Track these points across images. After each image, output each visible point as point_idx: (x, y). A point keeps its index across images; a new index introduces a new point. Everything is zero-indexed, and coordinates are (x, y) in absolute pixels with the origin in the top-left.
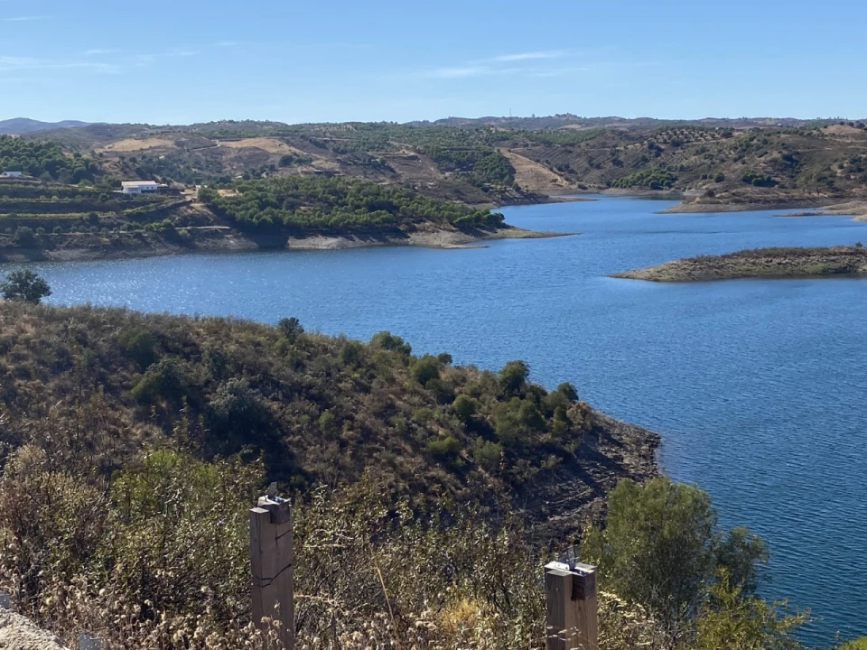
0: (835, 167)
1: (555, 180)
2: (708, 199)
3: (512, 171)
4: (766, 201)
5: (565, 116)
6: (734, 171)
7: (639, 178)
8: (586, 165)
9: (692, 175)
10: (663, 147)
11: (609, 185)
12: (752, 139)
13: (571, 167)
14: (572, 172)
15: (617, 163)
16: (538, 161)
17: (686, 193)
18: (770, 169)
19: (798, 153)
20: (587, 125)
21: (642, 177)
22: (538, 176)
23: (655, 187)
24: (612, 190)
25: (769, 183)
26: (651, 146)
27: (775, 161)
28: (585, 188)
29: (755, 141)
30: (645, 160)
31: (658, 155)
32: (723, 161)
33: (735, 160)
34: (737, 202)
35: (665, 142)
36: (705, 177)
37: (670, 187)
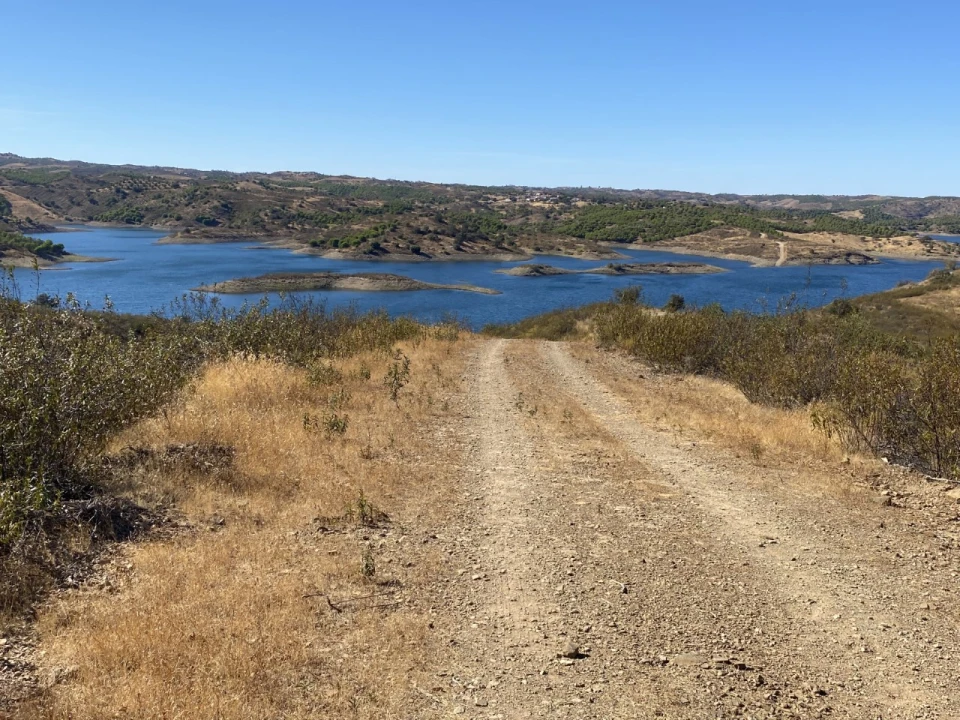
0: (262, 214)
1: (47, 214)
2: (186, 234)
3: (9, 205)
4: (225, 237)
5: (7, 155)
6: (188, 213)
7: (116, 215)
8: (68, 202)
9: (158, 214)
10: (127, 191)
11: (91, 219)
12: (196, 191)
13: (57, 203)
14: (57, 207)
15: (93, 202)
16: (28, 198)
17: (154, 227)
18: (213, 213)
19: (231, 203)
20: (31, 164)
21: (117, 214)
22: (31, 210)
23: (129, 221)
24: (92, 223)
25: (213, 223)
26: (118, 191)
27: (215, 208)
28: (71, 220)
29: (198, 193)
30: (115, 201)
31: (124, 198)
32: (177, 205)
33: (187, 205)
34: (207, 237)
35: (128, 188)
36: (166, 216)
37: (140, 222)
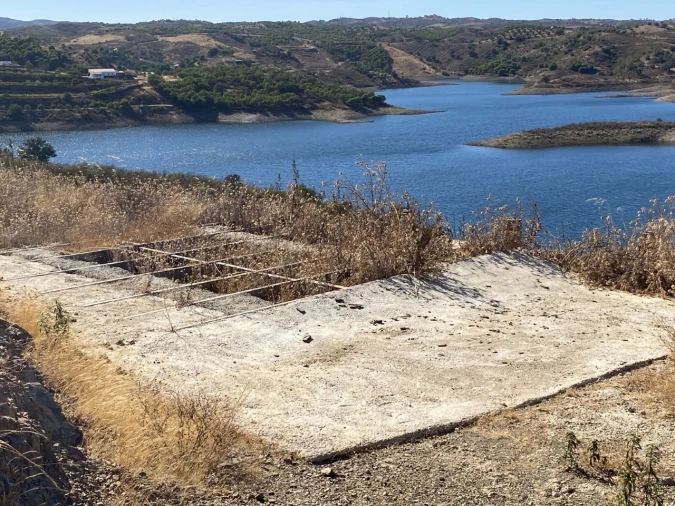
0: (643, 59)
1: (424, 69)
2: (544, 83)
3: (391, 61)
4: (589, 86)
5: (432, 16)
6: (565, 62)
7: (490, 67)
8: (448, 56)
9: (532, 64)
10: (509, 42)
11: (467, 73)
12: (579, 37)
13: (438, 58)
14: (438, 62)
15: (474, 55)
16: (411, 53)
17: (527, 79)
18: (592, 60)
19: (614, 48)
20: (449, 24)
21: (493, 66)
22: (411, 66)
23: (503, 74)
24: (469, 77)
25: (592, 71)
26: (500, 42)
27: (596, 54)
28: (448, 75)
29: (581, 38)
30: (495, 53)
31: (505, 49)
32: (556, 53)
33: (566, 53)
34: (567, 86)
35: (511, 39)
36: (542, 67)
37: (514, 74)
